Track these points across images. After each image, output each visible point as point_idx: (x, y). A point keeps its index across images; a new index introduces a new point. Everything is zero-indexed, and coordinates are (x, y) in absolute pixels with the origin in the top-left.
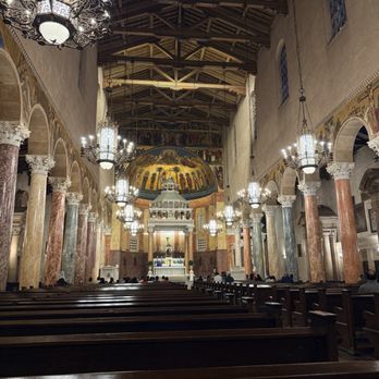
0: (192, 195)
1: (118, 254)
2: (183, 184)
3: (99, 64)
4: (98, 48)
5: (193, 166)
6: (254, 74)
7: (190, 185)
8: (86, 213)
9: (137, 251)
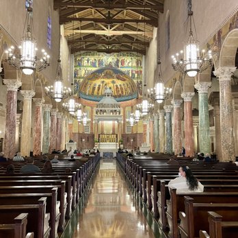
0: (123, 98)
1: (77, 135)
2: (118, 91)
3: (61, 24)
4: (60, 13)
5: (124, 80)
6: (156, 27)
7: (122, 92)
8: (55, 114)
9: (89, 133)
